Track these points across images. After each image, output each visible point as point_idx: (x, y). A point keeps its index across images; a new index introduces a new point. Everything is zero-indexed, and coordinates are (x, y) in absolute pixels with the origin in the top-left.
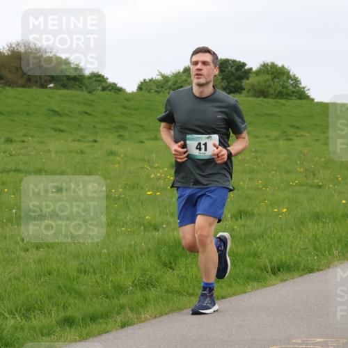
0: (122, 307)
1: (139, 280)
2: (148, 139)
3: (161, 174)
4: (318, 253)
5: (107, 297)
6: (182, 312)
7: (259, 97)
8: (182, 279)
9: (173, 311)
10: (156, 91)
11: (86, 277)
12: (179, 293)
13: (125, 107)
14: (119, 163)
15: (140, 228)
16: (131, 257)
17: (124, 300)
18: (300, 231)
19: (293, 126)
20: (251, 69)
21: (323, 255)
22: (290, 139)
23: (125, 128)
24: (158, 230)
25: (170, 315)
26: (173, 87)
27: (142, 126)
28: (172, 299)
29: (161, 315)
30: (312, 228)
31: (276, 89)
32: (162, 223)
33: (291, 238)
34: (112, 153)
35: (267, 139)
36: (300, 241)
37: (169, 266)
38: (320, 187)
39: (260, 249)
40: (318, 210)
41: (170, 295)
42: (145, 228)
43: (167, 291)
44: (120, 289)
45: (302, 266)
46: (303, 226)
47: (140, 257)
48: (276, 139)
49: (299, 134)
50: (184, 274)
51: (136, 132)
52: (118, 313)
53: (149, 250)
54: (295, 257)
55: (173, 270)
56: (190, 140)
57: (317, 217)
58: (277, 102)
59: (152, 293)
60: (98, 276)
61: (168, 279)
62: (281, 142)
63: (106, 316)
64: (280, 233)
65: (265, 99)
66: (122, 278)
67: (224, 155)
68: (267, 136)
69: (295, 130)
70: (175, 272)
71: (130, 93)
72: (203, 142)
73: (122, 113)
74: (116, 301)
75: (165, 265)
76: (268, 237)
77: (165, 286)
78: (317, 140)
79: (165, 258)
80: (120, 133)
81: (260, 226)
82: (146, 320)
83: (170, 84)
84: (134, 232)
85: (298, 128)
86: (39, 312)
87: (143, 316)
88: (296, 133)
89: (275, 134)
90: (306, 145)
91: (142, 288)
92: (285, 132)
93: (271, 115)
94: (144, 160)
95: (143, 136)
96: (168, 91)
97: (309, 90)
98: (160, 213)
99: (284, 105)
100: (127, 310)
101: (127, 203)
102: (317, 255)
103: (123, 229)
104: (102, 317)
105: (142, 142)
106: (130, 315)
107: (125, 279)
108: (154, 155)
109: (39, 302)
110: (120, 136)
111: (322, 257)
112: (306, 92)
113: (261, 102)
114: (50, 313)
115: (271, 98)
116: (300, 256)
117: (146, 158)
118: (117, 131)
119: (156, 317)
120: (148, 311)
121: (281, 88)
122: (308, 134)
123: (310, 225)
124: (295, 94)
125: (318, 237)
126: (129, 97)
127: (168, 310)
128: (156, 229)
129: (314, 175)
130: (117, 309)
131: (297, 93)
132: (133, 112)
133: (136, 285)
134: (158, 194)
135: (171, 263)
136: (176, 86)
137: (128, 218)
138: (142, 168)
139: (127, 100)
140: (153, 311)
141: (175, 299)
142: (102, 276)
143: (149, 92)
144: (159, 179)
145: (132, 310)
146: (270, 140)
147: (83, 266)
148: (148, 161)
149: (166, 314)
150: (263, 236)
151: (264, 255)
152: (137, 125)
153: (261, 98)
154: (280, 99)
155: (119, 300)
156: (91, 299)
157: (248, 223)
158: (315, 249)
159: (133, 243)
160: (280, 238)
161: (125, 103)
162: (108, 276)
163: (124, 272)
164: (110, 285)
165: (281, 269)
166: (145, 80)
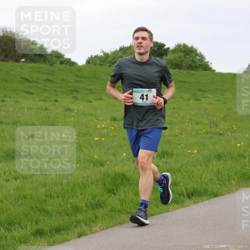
0: (79, 222)
1: (90, 202)
2: (95, 100)
3: (105, 125)
4: (221, 183)
5: (67, 215)
6: (122, 225)
7: (175, 68)
8: (122, 201)
9: (116, 225)
10: (100, 64)
11: (51, 200)
12: (120, 211)
13: (77, 76)
14: (74, 117)
15: (90, 164)
16: (85, 186)
17: (80, 217)
18: (208, 166)
19: (200, 90)
20: (169, 48)
21: (225, 184)
22: (199, 100)
23: (78, 92)
24: (104, 166)
25: (114, 228)
26: (112, 61)
27: (90, 90)
28: (115, 216)
29: (107, 228)
30: (215, 165)
31: (187, 63)
32: (107, 161)
33: (201, 172)
34: (69, 110)
35: (182, 99)
36: (207, 173)
37: (112, 192)
38: (221, 134)
39: (178, 179)
40: (220, 151)
41: (113, 213)
42: (94, 164)
43: (111, 210)
44: (77, 209)
45: (209, 192)
46: (209, 163)
47: (91, 186)
48: (188, 100)
49: (204, 96)
50: (123, 198)
51: (86, 94)
52: (76, 227)
53: (97, 181)
54: (204, 186)
55: (115, 195)
56: (135, 92)
57: (219, 157)
58: (188, 72)
59: (100, 212)
60: (60, 199)
61: (112, 202)
62: (192, 102)
63: (67, 228)
64: (192, 168)
65: (180, 71)
66: (78, 201)
67: (161, 103)
68: (182, 98)
69: (202, 93)
70: (117, 196)
71: (81, 66)
72: (145, 94)
73: (76, 81)
74: (73, 218)
75: (109, 191)
76: (184, 171)
77: (110, 207)
78: (218, 100)
79: (109, 186)
80: (74, 95)
81: (178, 163)
82: (96, 231)
83: (109, 59)
84: (86, 168)
85: (204, 91)
86: (18, 226)
87: (94, 229)
88: (202, 95)
89: (187, 96)
90: (210, 104)
91: (93, 209)
92: (194, 94)
93: (184, 82)
94: (92, 115)
95: (91, 97)
96: (108, 64)
97: (211, 64)
98: (105, 153)
99: (193, 74)
100: (82, 224)
101: (80, 146)
102: (220, 184)
103: (78, 165)
104: (64, 230)
105: (90, 102)
106: (85, 228)
107: (80, 201)
108: (99, 111)
109: (18, 219)
110: (74, 97)
111: (223, 185)
112: (210, 65)
113: (177, 73)
114: (26, 227)
115: (184, 69)
116: (208, 185)
117: (94, 113)
118: (72, 94)
119: (103, 229)
120: (97, 225)
121: (191, 62)
122: (211, 96)
123: (215, 163)
124: (201, 67)
125: (220, 171)
126: (80, 69)
127: (112, 224)
128: (102, 165)
129: (217, 125)
130: (74, 223)
131: (203, 66)
132: (84, 80)
133: (88, 206)
134: (103, 139)
135: (113, 190)
136: (114, 61)
137: (82, 157)
138: (91, 120)
139: (79, 71)
140: (101, 225)
141: (117, 216)
142: (63, 200)
143: (95, 65)
144: (103, 128)
145: (86, 224)
146: (184, 100)
147: (49, 193)
148: (95, 115)
149: (111, 227)
150: (180, 171)
151: (181, 185)
152: (86, 89)
153: (177, 70)
154: (190, 70)
155: (76, 217)
156: (55, 216)
157: (169, 160)
158: (219, 179)
159: (85, 175)
160: (193, 171)
161: (78, 73)
162: (67, 199)
163: (80, 197)
164: (69, 206)
165: (194, 194)
166: (91, 56)
